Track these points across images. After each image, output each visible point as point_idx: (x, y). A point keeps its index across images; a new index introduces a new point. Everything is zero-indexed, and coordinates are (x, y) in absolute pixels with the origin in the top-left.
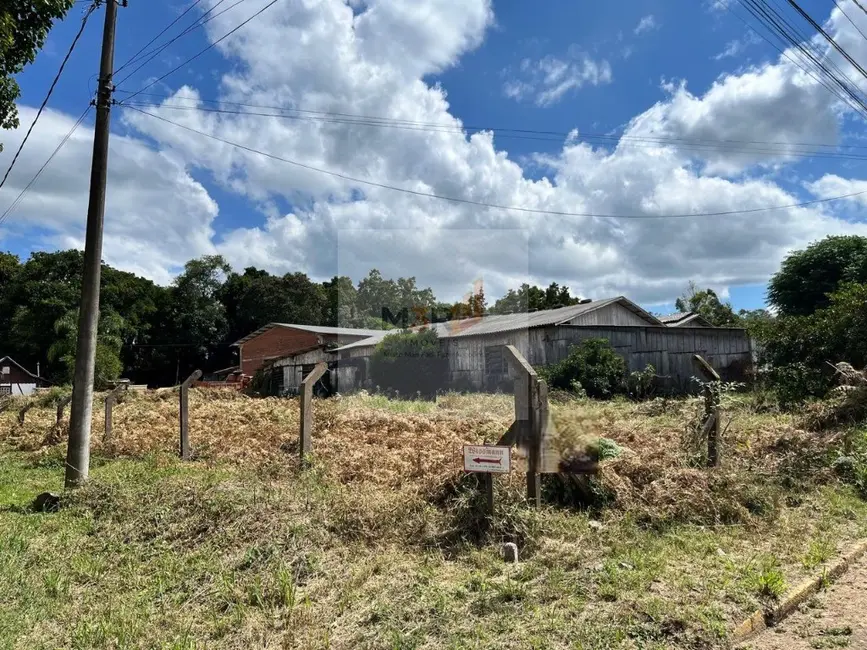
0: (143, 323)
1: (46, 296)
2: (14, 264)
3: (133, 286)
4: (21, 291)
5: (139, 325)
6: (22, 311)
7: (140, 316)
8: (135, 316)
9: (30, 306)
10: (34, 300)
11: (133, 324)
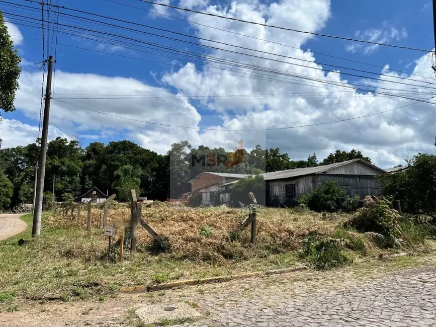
0: (153, 171)
1: (113, 161)
2: (102, 147)
3: (148, 155)
4: (104, 159)
5: (151, 173)
6: (104, 167)
7: (151, 169)
8: (149, 169)
9: (107, 165)
10: (109, 162)
11: (148, 172)
